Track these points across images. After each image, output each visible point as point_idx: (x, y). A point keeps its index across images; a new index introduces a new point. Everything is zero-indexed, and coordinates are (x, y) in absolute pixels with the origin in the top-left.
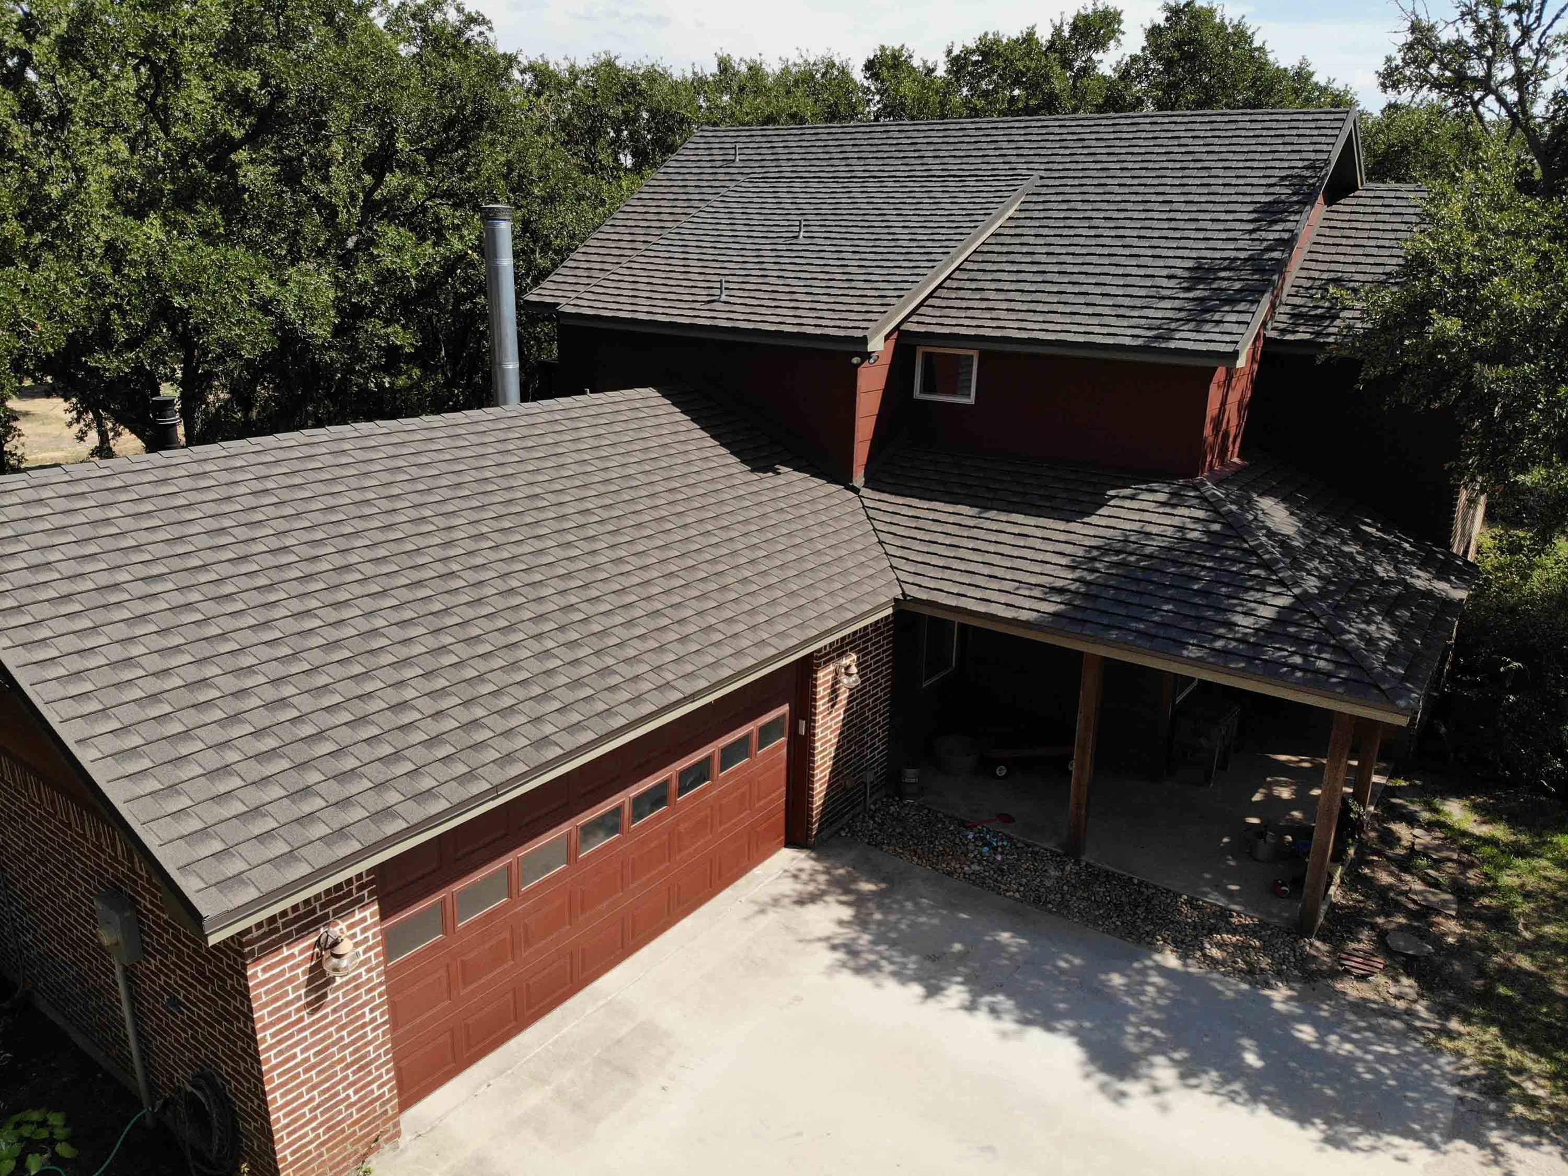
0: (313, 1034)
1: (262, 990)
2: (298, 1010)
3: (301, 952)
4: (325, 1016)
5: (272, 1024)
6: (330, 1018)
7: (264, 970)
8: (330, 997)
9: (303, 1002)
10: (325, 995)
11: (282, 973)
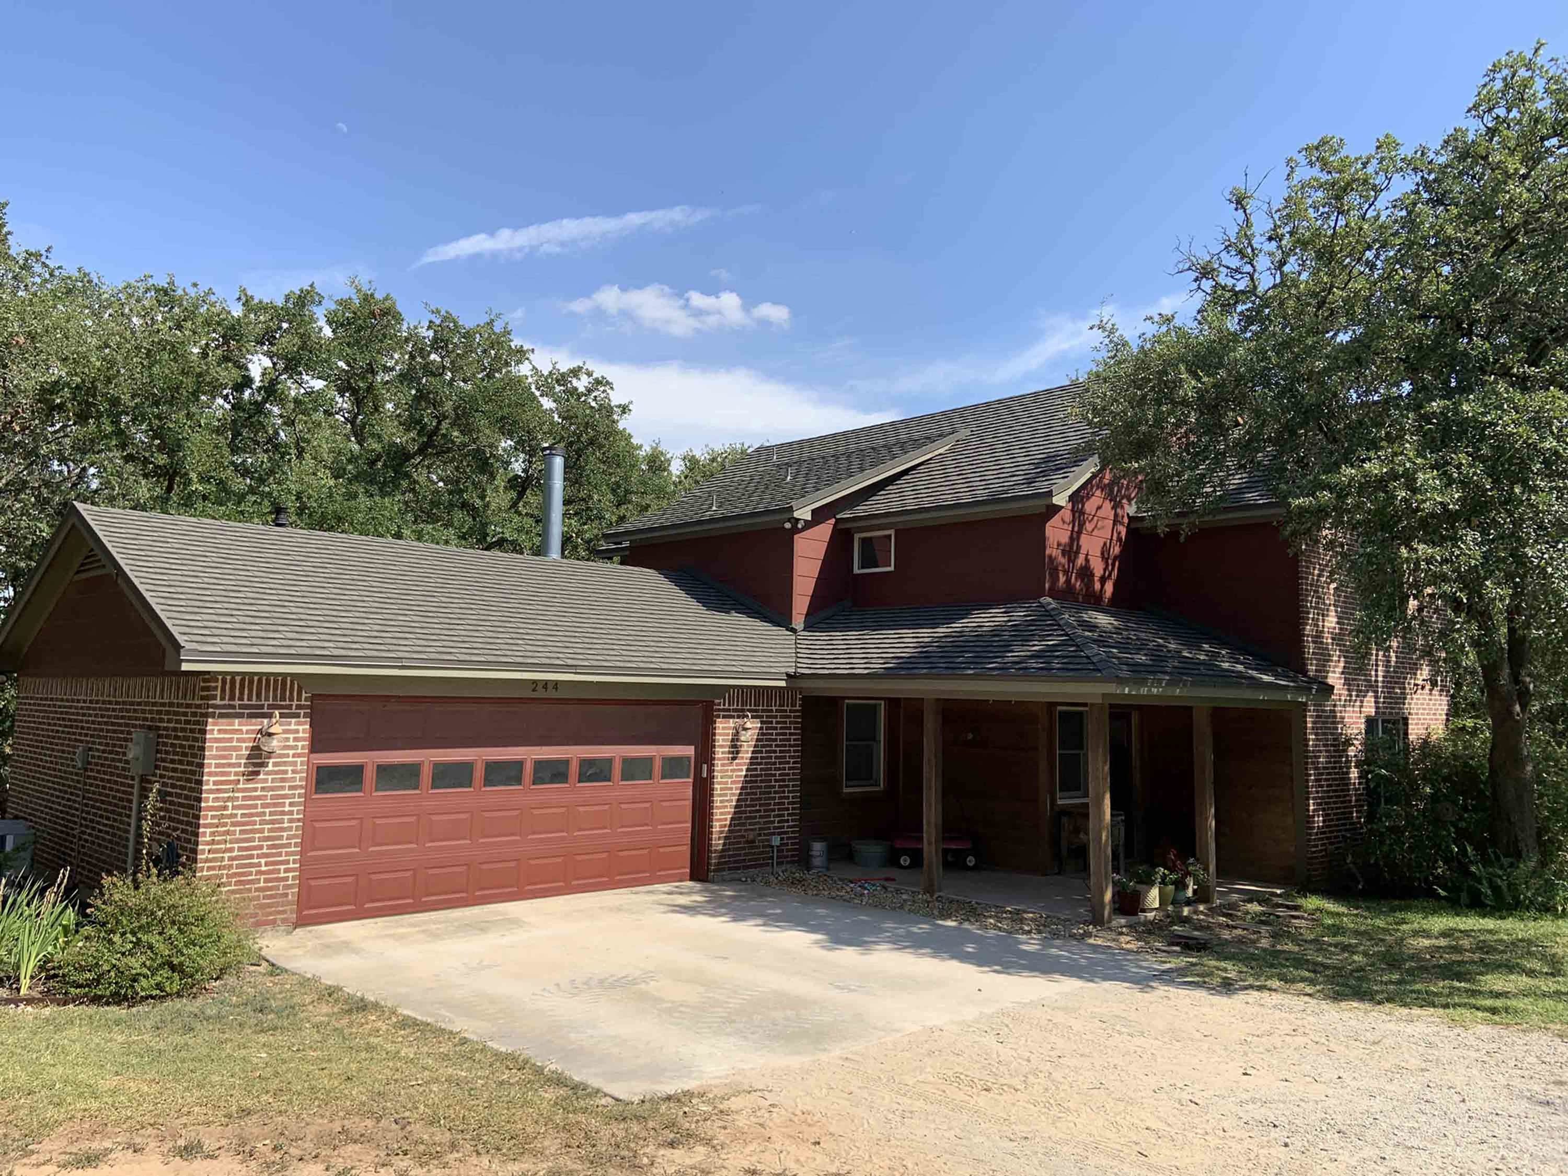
0: (244, 798)
1: (215, 745)
2: (236, 774)
3: (248, 732)
4: (255, 789)
5: (216, 774)
6: (258, 793)
7: (219, 731)
8: (261, 776)
9: (242, 769)
10: (258, 773)
11: (231, 740)
